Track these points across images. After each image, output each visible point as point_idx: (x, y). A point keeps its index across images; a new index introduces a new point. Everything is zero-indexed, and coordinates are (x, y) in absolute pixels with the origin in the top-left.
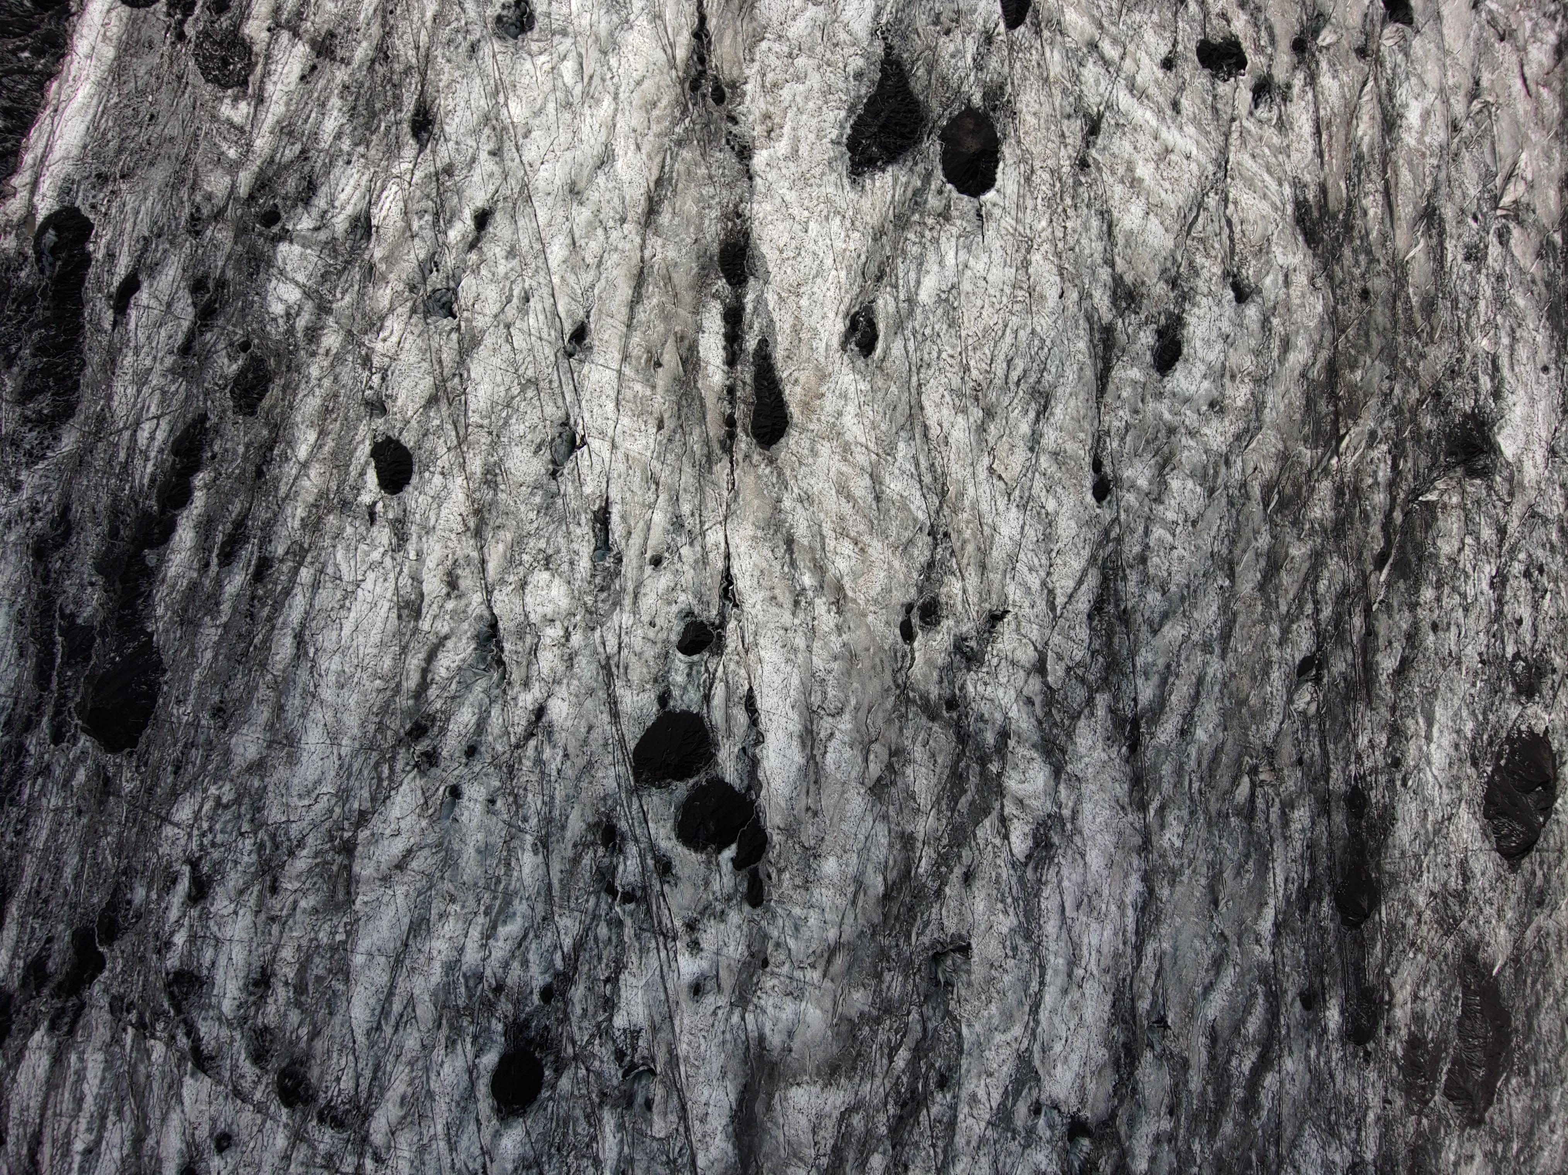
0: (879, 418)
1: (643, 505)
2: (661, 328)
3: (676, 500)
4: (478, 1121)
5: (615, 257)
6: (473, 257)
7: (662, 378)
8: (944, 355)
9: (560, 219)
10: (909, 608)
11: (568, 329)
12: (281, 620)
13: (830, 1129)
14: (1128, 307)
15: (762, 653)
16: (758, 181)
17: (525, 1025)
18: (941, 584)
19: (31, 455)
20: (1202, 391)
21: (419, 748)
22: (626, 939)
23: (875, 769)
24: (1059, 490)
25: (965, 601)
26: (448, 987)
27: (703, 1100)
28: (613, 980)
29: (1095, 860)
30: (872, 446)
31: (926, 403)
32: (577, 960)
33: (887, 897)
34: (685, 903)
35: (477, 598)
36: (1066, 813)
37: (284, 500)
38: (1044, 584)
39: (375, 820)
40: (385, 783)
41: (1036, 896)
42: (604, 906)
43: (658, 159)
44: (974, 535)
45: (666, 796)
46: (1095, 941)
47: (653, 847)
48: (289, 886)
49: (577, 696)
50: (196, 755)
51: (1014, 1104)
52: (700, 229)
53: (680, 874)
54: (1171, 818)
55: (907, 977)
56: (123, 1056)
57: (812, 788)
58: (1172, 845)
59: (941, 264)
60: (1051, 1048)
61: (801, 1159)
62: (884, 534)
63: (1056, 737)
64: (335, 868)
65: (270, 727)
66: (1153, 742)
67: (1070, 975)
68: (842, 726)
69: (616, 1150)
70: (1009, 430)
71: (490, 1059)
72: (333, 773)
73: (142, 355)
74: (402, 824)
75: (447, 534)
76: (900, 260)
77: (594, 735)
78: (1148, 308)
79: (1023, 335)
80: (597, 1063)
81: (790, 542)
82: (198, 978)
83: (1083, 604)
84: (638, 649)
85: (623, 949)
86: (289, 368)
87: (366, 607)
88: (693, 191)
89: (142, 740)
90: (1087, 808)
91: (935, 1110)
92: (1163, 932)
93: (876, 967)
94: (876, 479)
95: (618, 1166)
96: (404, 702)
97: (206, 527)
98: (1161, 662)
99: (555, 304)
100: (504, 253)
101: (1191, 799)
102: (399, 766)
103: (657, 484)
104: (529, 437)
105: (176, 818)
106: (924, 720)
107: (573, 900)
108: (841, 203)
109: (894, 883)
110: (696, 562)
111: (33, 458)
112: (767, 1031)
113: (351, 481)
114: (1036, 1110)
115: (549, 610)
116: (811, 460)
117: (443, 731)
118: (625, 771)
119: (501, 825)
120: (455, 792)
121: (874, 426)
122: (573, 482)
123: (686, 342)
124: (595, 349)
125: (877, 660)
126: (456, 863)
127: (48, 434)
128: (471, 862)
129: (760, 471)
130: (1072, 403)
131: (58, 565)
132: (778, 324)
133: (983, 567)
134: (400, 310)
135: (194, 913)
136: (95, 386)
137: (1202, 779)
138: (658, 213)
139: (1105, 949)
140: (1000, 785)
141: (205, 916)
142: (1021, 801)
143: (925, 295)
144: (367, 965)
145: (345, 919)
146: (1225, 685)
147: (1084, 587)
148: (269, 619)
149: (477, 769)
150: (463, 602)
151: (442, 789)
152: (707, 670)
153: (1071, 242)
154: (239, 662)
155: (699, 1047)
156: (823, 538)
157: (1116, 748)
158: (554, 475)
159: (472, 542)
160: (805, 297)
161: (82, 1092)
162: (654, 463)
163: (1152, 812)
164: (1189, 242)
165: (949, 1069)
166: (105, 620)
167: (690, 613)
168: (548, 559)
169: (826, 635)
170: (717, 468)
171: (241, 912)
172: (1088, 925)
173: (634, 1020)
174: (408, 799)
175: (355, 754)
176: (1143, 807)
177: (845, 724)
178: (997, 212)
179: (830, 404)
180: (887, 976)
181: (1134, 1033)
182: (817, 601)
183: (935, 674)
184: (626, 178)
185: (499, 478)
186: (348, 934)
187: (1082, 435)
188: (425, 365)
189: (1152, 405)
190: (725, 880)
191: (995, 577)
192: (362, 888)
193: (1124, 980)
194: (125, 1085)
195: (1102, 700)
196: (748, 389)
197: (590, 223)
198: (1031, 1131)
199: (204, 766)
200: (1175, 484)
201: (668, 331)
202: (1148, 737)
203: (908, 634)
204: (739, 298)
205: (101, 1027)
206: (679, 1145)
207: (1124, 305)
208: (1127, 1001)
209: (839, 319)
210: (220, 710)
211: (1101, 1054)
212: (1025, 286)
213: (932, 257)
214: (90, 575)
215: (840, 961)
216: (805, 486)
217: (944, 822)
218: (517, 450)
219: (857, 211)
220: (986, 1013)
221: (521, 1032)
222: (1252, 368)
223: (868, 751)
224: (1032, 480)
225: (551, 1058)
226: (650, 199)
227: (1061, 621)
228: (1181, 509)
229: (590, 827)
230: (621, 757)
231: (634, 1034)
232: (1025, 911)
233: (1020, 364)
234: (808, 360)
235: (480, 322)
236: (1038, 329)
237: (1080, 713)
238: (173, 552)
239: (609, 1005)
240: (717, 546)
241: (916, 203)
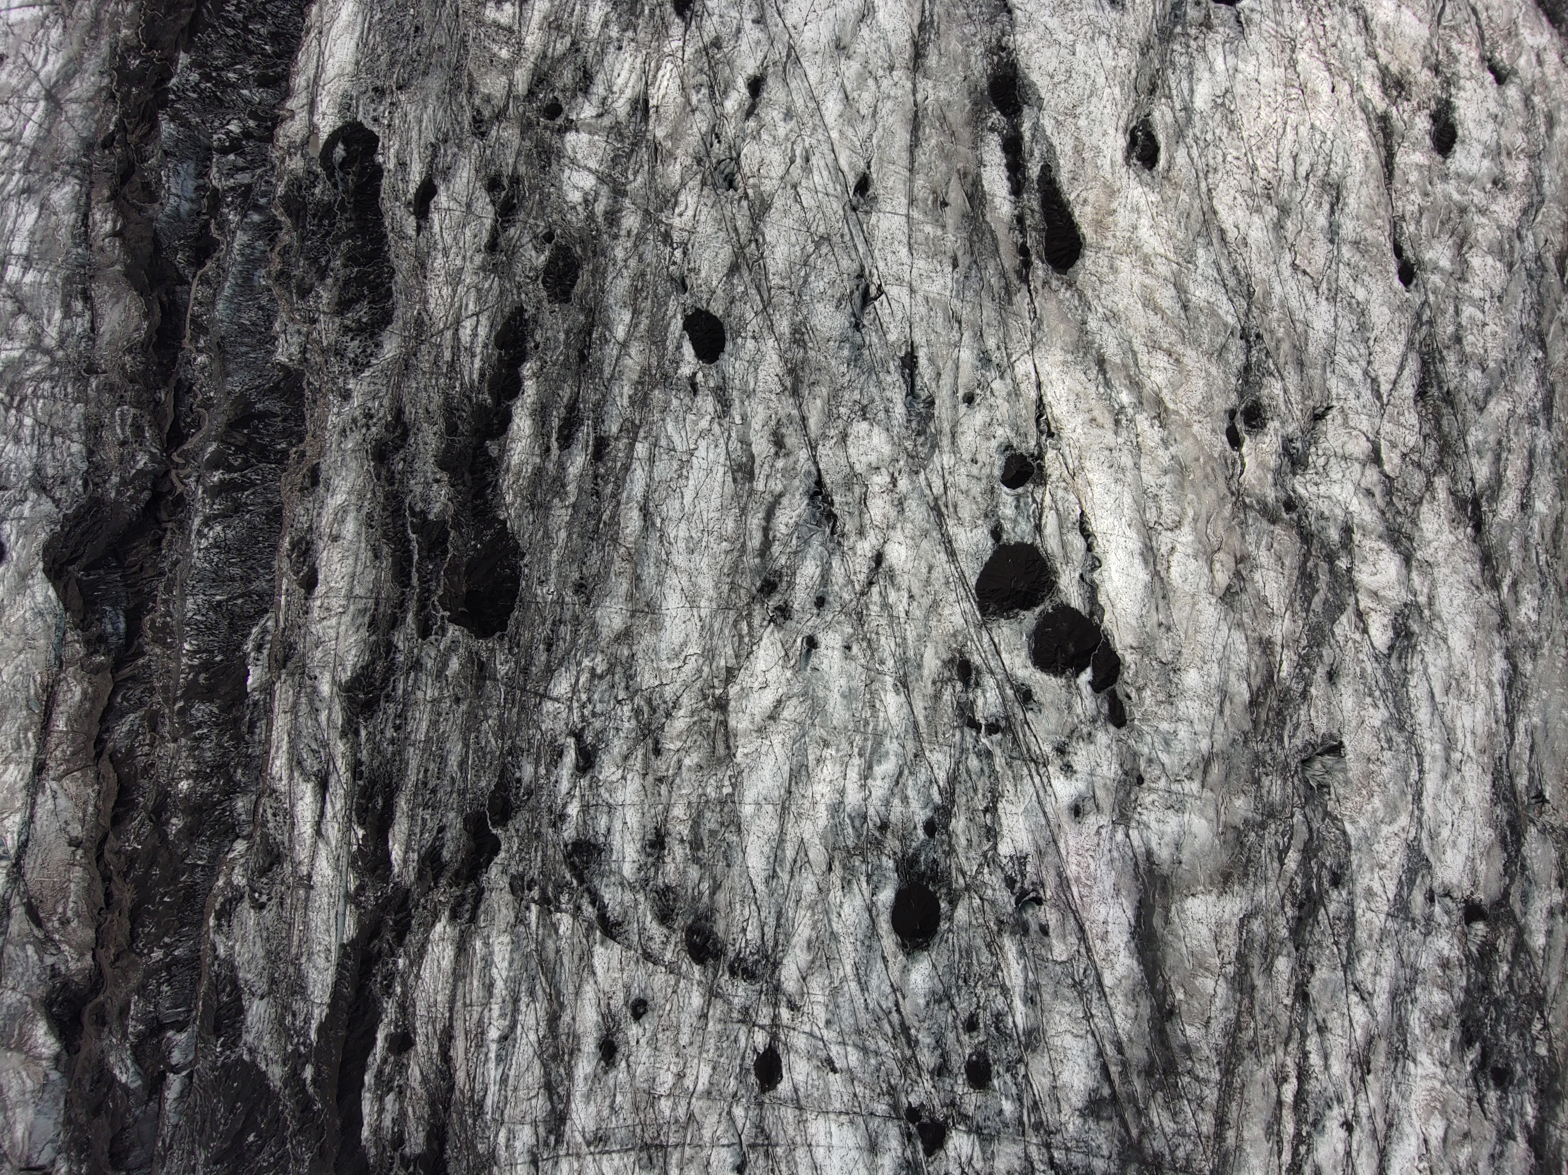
0: (1174, 227)
1: (949, 344)
2: (943, 167)
3: (980, 336)
4: (884, 958)
5: (889, 104)
6: (752, 124)
7: (951, 217)
8: (1229, 158)
9: (830, 75)
10: (1232, 414)
11: (852, 181)
12: (625, 495)
13: (1232, 937)
14: (1399, 96)
15: (1090, 476)
16: (1018, 13)
17: (913, 861)
18: (1261, 386)
19: (356, 364)
20: (1483, 170)
21: (773, 603)
22: (998, 768)
23: (1222, 578)
24: (1366, 277)
25: (1288, 402)
26: (836, 829)
27: (1101, 918)
28: (991, 809)
29: (1458, 642)
30: (1171, 256)
31: (1219, 207)
32: (953, 794)
33: (1253, 704)
34: (1051, 727)
35: (803, 454)
36: (1422, 600)
37: (609, 380)
38: (1366, 373)
39: (742, 675)
40: (746, 640)
41: (1403, 686)
42: (969, 740)
43: (918, 5)
44: (1288, 334)
45: (1015, 626)
46: (1468, 724)
47: (1009, 678)
48: (672, 747)
49: (912, 539)
50: (565, 631)
51: (1410, 894)
52: (967, 66)
53: (1042, 700)
54: (1524, 593)
55: (1285, 780)
56: (528, 935)
57: (1161, 603)
58: (1529, 619)
59: (1211, 69)
60: (1439, 834)
61: (1207, 969)
62: (1196, 343)
63: (1401, 526)
64: (712, 724)
65: (630, 597)
66: (1496, 520)
67: (1447, 761)
68: (1183, 539)
69: (1021, 976)
70: (1306, 225)
71: (887, 896)
72: (696, 635)
73: (452, 256)
74: (769, 676)
75: (767, 395)
76: (1170, 71)
77: (935, 574)
78: (1418, 95)
79: (1304, 130)
80: (989, 892)
81: (1101, 362)
82: (595, 846)
83: (1408, 389)
84: (964, 487)
85: (997, 779)
86: (595, 253)
87: (702, 474)
88: (956, 32)
89: (511, 622)
90: (1443, 592)
91: (1332, 908)
92: (1531, 706)
93: (1253, 773)
94: (1180, 289)
95: (1026, 992)
96: (752, 561)
97: (541, 413)
98: (1492, 439)
99: (836, 159)
100: (781, 116)
101: (1540, 572)
102: (756, 622)
103: (960, 322)
104: (829, 292)
105: (555, 693)
106: (1265, 524)
107: (940, 735)
108: (1104, 24)
109: (1259, 689)
110: (1009, 394)
111: (359, 366)
112: (1154, 845)
113: (669, 356)
114: (1431, 897)
115: (873, 458)
116: (1111, 278)
117: (791, 585)
118: (970, 607)
119: (860, 669)
120: (812, 643)
121: (1171, 236)
122: (877, 331)
123: (970, 178)
124: (881, 198)
125: (1209, 469)
126: (824, 709)
127: (369, 342)
128: (838, 707)
129: (1061, 296)
130: (1364, 191)
131: (401, 466)
132: (1058, 148)
133: (1301, 365)
134: (691, 183)
135: (584, 782)
136: (408, 292)
137: (1547, 551)
138: (925, 56)
139: (1480, 730)
140: (1351, 580)
141: (595, 784)
142: (1376, 594)
143: (1201, 102)
144: (757, 815)
145: (729, 773)
146: (1555, 455)
147: (1406, 373)
148: (614, 495)
149: (829, 618)
150: (792, 459)
151: (799, 640)
152: (1034, 501)
153: (1332, 38)
154: (592, 539)
155: (1088, 867)
156: (1135, 354)
157: (1461, 529)
158: (857, 326)
159: (791, 401)
160: (1083, 118)
161: (491, 977)
162: (954, 301)
163: (1505, 589)
164: (1441, 31)
165: (1340, 866)
166: (456, 513)
167: (1009, 447)
168: (864, 409)
169: (1152, 450)
170: (1017, 299)
171: (629, 777)
172: (1459, 708)
173: (1019, 846)
174: (771, 652)
175: (714, 615)
176: (1495, 585)
177: (1186, 536)
178: (1256, 17)
179: (1123, 219)
180: (1266, 781)
181: (1516, 810)
182: (1138, 417)
183: (1270, 476)
184: (889, 27)
185: (806, 337)
186: (734, 786)
187: (1379, 222)
188: (722, 234)
189: (1439, 187)
190: (1087, 702)
191: (1315, 373)
192: (741, 741)
193: (1500, 758)
194: (533, 964)
195: (1441, 483)
196: (1037, 216)
197: (860, 75)
198: (1429, 918)
199: (574, 641)
200: (1475, 261)
201: (950, 170)
202: (1490, 515)
203: (1235, 441)
204: (1016, 128)
205: (503, 909)
206: (1083, 966)
207: (1395, 93)
208: (1506, 779)
209: (1120, 135)
210: (582, 586)
211: (1488, 835)
212: (1297, 84)
213: (1200, 65)
214: (434, 473)
215: (1216, 770)
216: (1109, 304)
217: (1301, 623)
218: (819, 307)
219: (1121, 29)
220: (1369, 808)
221: (912, 867)
222: (1524, 145)
223: (1212, 562)
224: (1337, 271)
225: (944, 891)
226: (915, 44)
227: (1389, 409)
228: (1486, 286)
229: (948, 664)
230: (963, 594)
231: (1021, 860)
232: (1395, 702)
233: (1306, 160)
234: (1095, 178)
235: (767, 186)
236: (1317, 123)
237: (1421, 499)
238: (513, 441)
239: (992, 834)
240: (1027, 376)
241: (1176, 16)
